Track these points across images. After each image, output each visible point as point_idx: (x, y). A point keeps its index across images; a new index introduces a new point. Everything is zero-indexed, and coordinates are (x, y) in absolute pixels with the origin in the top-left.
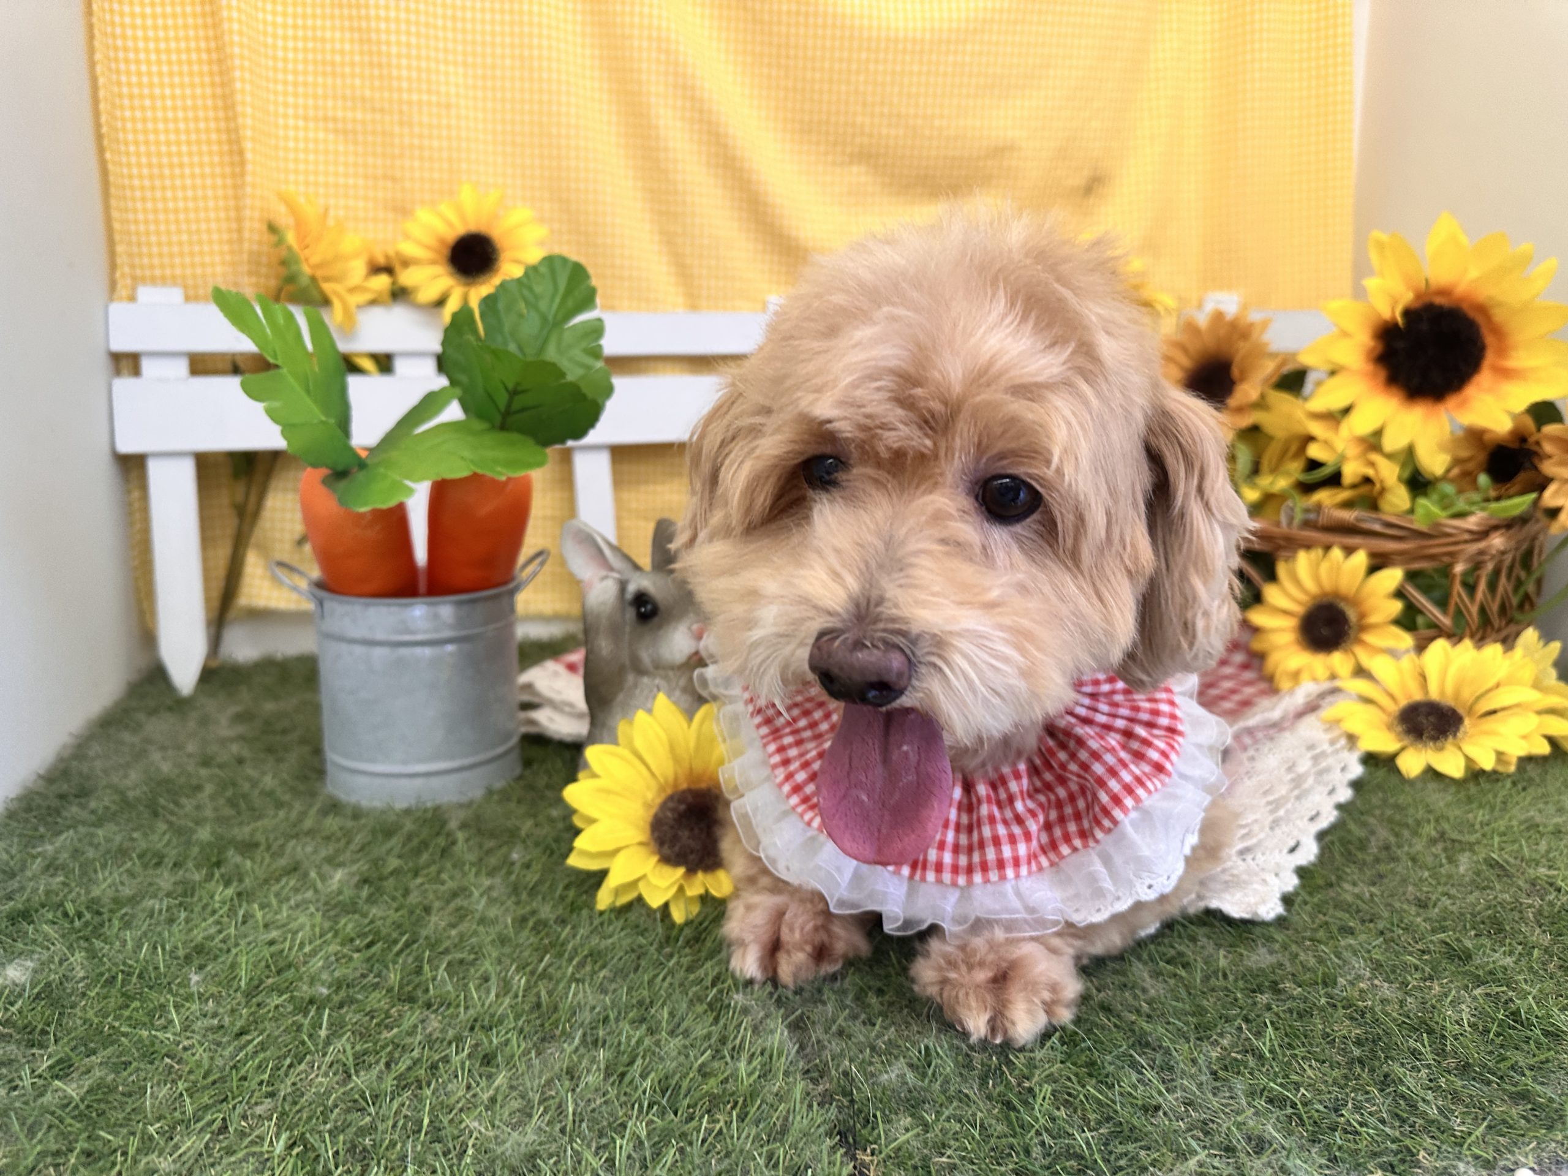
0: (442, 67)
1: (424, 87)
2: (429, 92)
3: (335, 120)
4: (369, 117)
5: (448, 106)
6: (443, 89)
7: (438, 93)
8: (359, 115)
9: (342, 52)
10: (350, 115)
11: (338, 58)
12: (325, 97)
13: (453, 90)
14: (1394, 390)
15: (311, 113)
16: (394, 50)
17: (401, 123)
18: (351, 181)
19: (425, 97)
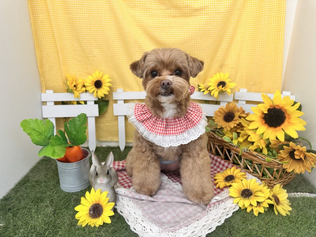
0: (94, 50)
1: (91, 53)
2: (92, 54)
3: (77, 59)
4: (82, 58)
5: (95, 56)
6: (94, 53)
7: (93, 54)
8: (81, 58)
9: (77, 48)
10: (79, 58)
11: (77, 49)
12: (75, 55)
13: (96, 53)
14: (266, 125)
15: (73, 58)
16: (85, 48)
17: (87, 60)
18: (80, 69)
19: (91, 55)
